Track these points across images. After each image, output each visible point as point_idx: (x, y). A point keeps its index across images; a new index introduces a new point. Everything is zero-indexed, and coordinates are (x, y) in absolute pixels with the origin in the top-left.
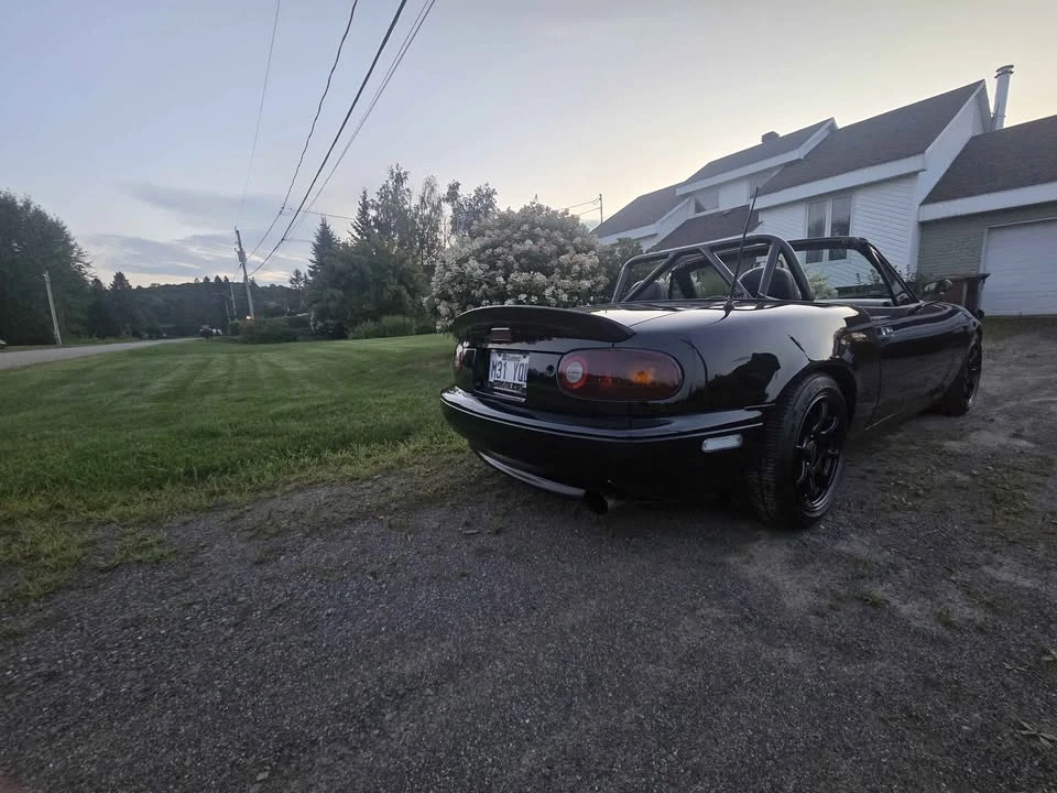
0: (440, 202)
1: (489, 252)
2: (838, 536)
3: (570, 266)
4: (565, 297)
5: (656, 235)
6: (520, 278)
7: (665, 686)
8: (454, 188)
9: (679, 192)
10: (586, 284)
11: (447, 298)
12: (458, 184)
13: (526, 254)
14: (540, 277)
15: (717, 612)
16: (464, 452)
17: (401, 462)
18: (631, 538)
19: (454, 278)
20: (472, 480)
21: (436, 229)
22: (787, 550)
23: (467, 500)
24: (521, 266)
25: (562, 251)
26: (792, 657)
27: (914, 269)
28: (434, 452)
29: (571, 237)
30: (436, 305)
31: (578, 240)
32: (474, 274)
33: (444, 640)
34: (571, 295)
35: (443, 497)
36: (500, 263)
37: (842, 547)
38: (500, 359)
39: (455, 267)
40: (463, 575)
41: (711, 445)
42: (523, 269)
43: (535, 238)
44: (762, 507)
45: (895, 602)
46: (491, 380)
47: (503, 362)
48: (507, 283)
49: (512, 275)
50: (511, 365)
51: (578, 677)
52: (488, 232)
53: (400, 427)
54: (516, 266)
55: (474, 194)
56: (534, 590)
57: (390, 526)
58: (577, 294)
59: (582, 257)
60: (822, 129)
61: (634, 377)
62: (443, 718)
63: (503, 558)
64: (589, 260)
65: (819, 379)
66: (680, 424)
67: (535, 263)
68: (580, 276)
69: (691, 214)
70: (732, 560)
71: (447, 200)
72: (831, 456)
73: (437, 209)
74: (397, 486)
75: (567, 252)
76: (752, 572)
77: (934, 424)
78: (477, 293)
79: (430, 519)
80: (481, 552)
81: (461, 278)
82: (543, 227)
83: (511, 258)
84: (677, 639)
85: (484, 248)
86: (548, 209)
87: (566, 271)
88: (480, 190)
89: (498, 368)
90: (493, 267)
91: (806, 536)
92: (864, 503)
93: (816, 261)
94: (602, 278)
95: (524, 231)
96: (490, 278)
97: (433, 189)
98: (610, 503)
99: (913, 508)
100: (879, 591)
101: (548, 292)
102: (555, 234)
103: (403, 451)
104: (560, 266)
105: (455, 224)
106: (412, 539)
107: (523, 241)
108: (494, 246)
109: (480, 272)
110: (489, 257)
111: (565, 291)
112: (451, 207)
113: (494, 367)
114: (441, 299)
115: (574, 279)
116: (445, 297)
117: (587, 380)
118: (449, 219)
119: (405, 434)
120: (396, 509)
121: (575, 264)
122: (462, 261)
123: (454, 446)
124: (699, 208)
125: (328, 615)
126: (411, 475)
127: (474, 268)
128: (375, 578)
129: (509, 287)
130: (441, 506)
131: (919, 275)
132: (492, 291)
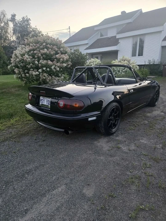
0: (8, 21)
1: (32, 52)
2: (117, 136)
3: (60, 59)
4: (58, 69)
5: (88, 44)
6: (44, 62)
7: (79, 165)
8: (14, 16)
9: (96, 29)
10: (65, 65)
11: (18, 67)
12: (15, 15)
13: (45, 54)
14: (50, 62)
15: (90, 152)
16: (31, 121)
17: (12, 124)
18: (75, 140)
19: (20, 61)
20: (35, 128)
21: (6, 32)
22: (106, 140)
23: (34, 134)
24: (43, 57)
25: (57, 53)
26: (102, 158)
27: (159, 61)
28: (22, 121)
29: (59, 48)
30: (14, 70)
31: (62, 49)
32: (27, 60)
33: (35, 163)
34: (60, 68)
35: (28, 133)
36: (36, 56)
37: (117, 138)
38: (42, 98)
39: (20, 57)
40: (37, 150)
41: (90, 119)
42: (44, 59)
43: (47, 48)
44: (102, 131)
45: (123, 147)
46: (40, 103)
47: (44, 99)
48: (39, 64)
49: (40, 61)
50: (46, 100)
51: (63, 165)
52: (31, 44)
53: (9, 114)
54: (42, 57)
55: (21, 19)
56: (53, 152)
57: (15, 142)
58: (62, 68)
59: (63, 56)
60: (139, 12)
61: (74, 105)
62: (38, 175)
63: (45, 146)
64: (66, 57)
65: (114, 104)
66: (83, 115)
67: (48, 57)
68: (63, 62)
69: (99, 37)
70: (95, 142)
71: (11, 21)
72: (117, 119)
73: (7, 24)
74: (13, 131)
75: (58, 53)
76: (99, 144)
77: (147, 109)
78: (29, 67)
79: (26, 139)
80: (40, 146)
81: (22, 61)
82: (50, 44)
83: (40, 55)
84: (82, 157)
85: (30, 51)
86: (51, 38)
87: (58, 60)
88: (24, 18)
89: (42, 100)
90: (34, 57)
91: (111, 137)
92: (125, 129)
93: (135, 56)
94: (70, 63)
95: (43, 46)
96: (33, 61)
97: (4, 16)
98: (70, 132)
99: (134, 130)
100: (120, 146)
101: (53, 67)
102: (54, 47)
103: (12, 121)
104: (56, 58)
105: (15, 31)
106: (22, 144)
107: (44, 49)
108: (34, 50)
109: (29, 59)
110: (32, 54)
111: (58, 67)
112: (12, 24)
113: (41, 100)
114: (15, 67)
115: (61, 63)
116: (16, 66)
117: (64, 105)
118: (12, 29)
119: (11, 116)
120: (15, 137)
121: (61, 58)
122: (22, 55)
123: (28, 119)
124: (102, 35)
125: (6, 162)
126: (17, 128)
127: (27, 57)
128: (15, 153)
129: (40, 65)
130: (28, 136)
131: (161, 62)
132: (34, 66)
